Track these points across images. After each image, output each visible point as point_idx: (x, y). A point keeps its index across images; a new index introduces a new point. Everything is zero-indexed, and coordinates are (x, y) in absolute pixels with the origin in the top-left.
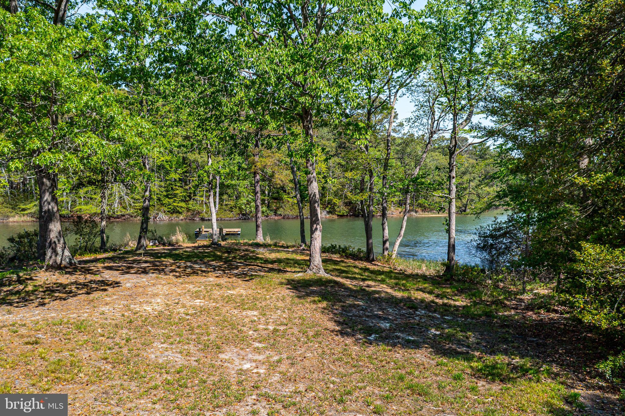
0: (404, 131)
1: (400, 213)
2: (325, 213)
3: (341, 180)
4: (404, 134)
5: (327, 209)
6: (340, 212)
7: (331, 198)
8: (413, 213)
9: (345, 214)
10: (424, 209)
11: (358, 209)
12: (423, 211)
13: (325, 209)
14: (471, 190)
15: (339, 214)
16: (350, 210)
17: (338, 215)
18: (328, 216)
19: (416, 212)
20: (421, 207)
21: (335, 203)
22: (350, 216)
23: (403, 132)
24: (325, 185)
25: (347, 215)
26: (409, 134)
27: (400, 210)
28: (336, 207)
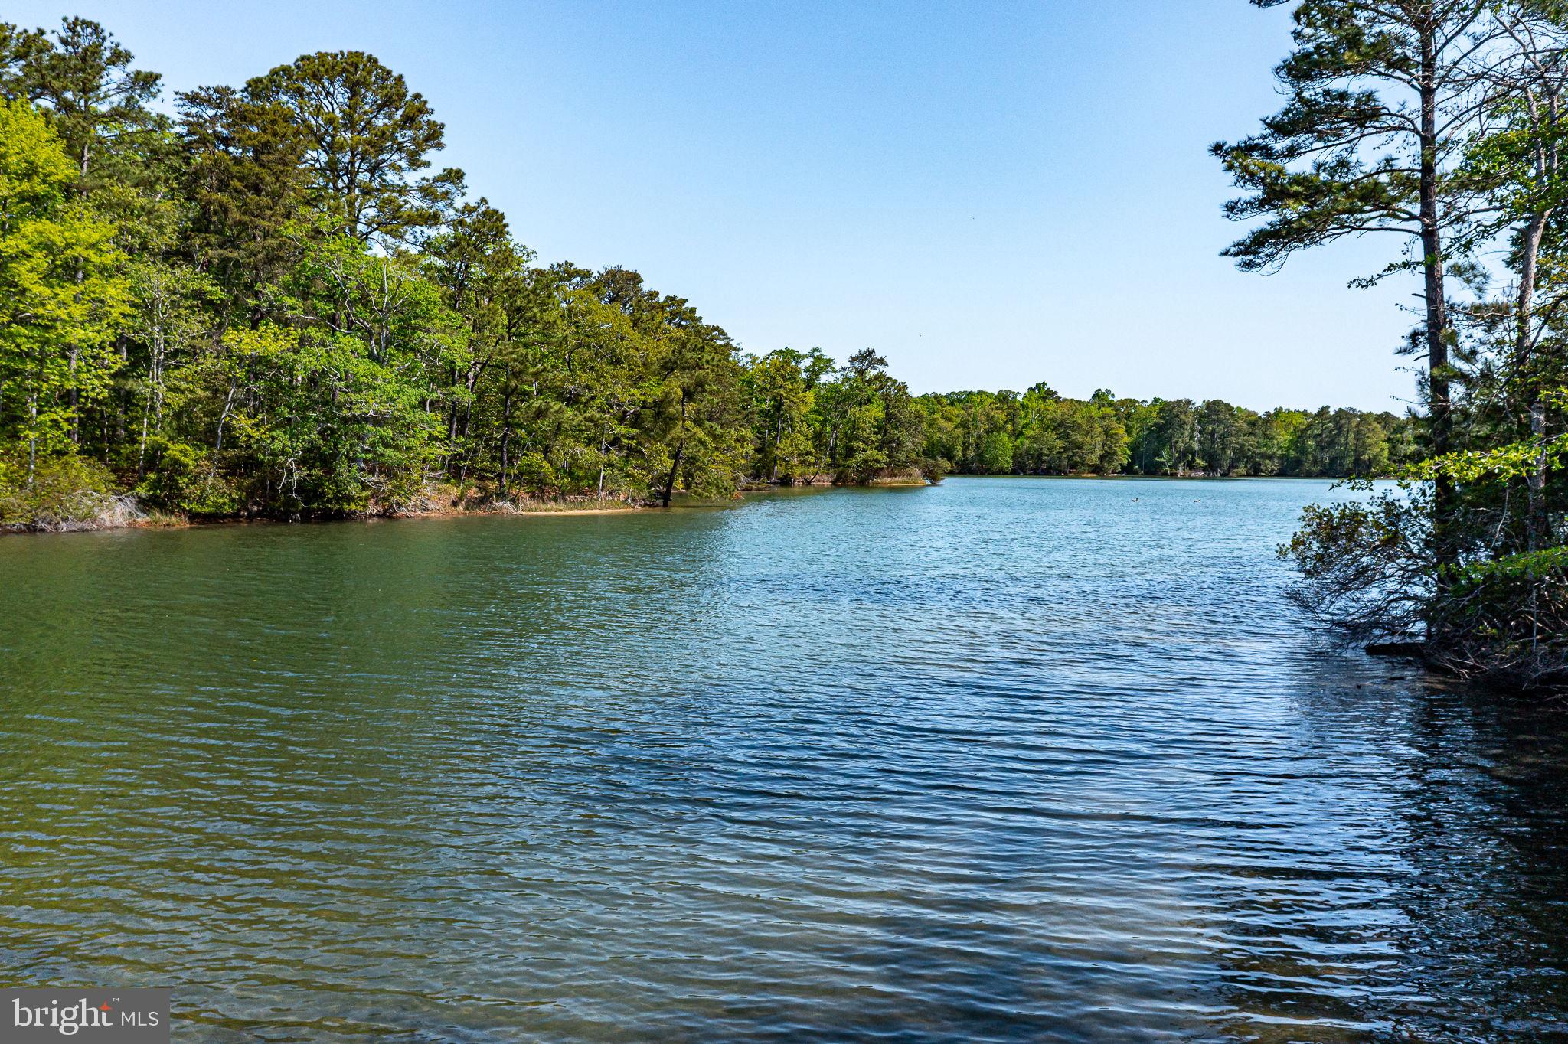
0: (466, 199)
1: (455, 504)
2: (130, 504)
3: (209, 364)
4: (468, 210)
5: (142, 490)
6: (201, 500)
7: (160, 439)
8: (506, 506)
9: (227, 510)
10: (539, 487)
11: (287, 489)
12: (533, 496)
13: (132, 487)
14: (688, 423)
15: (197, 508)
16: (251, 493)
17: (193, 516)
18: (142, 519)
19: (514, 501)
20: (529, 482)
21: (176, 461)
22: (251, 517)
23: (459, 203)
24: (130, 384)
25: (236, 516)
26: (483, 209)
27: (455, 492)
28: (183, 482)
